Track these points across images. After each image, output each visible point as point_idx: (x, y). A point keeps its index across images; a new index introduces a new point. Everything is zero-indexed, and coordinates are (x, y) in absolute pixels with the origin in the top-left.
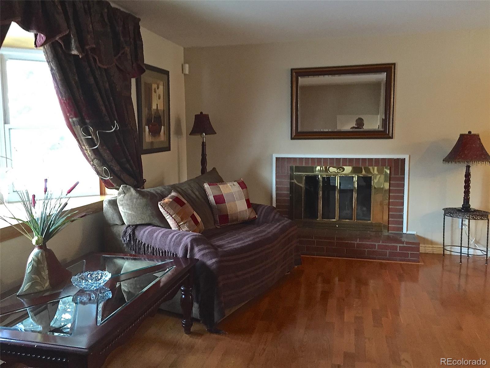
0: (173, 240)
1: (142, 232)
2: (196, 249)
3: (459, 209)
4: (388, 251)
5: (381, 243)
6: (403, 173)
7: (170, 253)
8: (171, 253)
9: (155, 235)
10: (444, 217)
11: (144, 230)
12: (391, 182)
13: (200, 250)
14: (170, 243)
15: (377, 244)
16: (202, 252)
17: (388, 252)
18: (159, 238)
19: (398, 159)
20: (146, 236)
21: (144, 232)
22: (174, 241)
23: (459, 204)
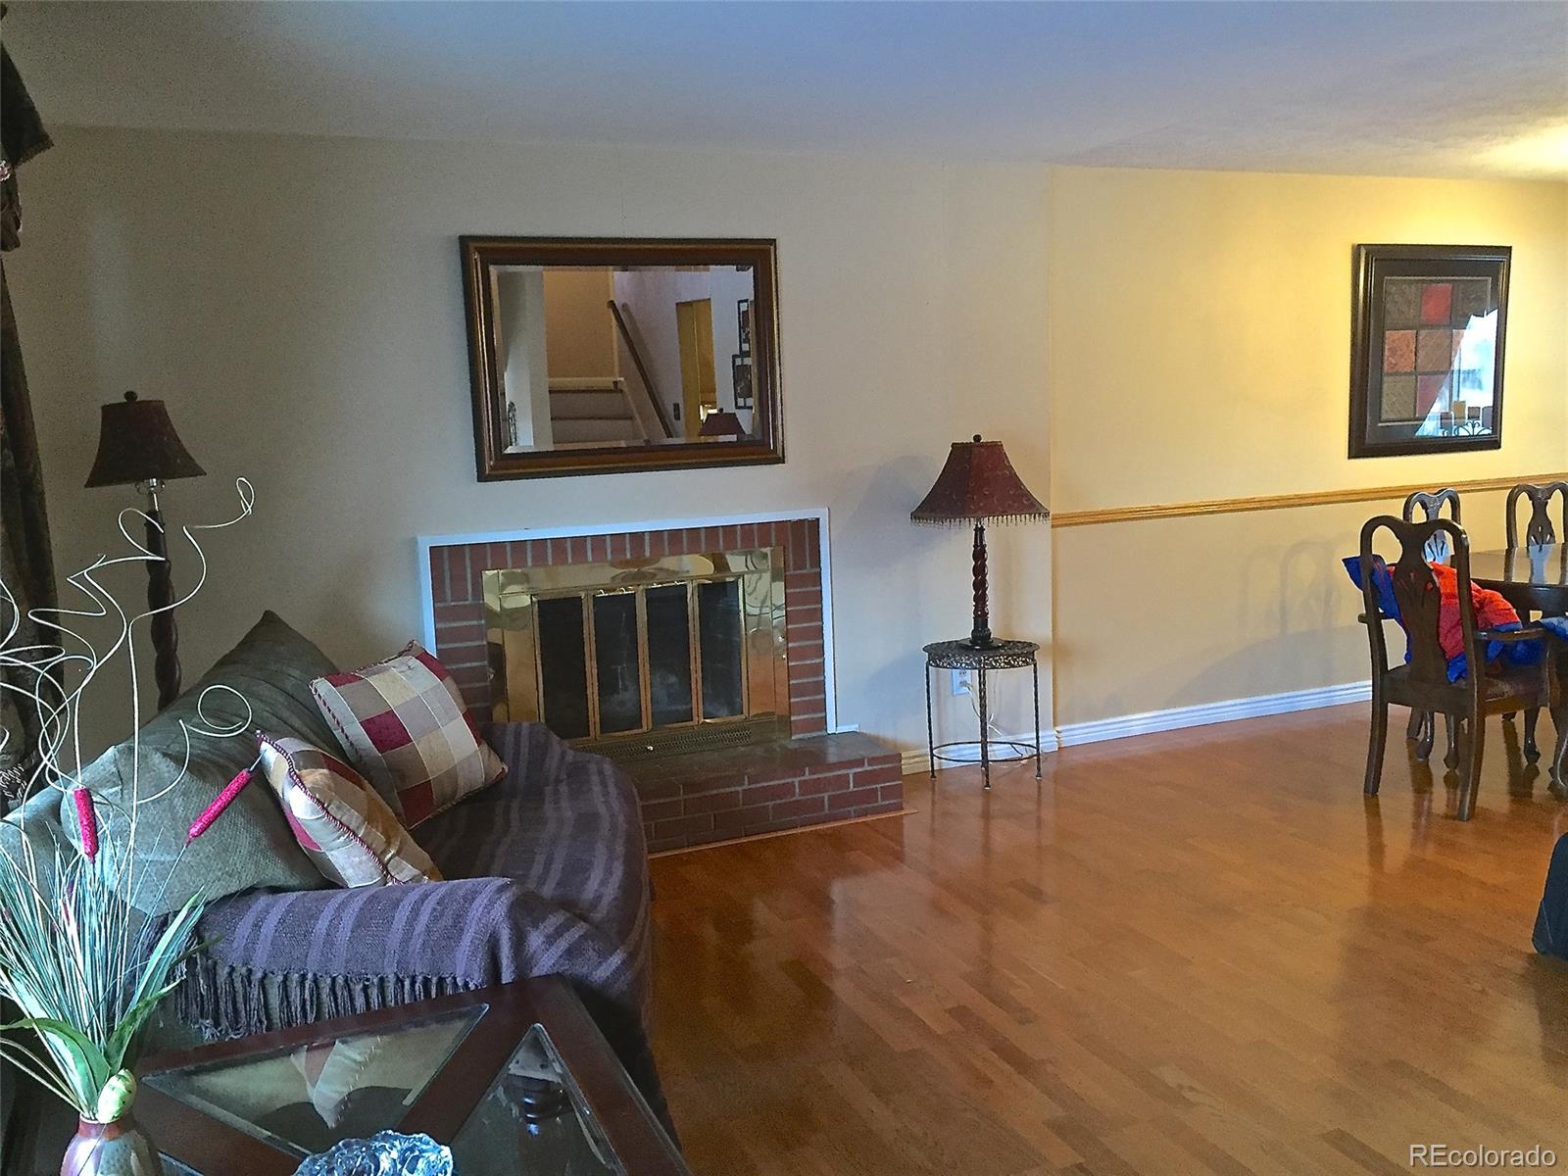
0: (420, 927)
1: (244, 928)
2: (535, 940)
3: (963, 643)
4: (826, 796)
5: (807, 777)
6: (817, 562)
7: (407, 983)
8: (413, 983)
9: (322, 925)
10: (927, 669)
11: (250, 918)
12: (788, 591)
13: (550, 940)
14: (406, 941)
15: (796, 780)
16: (563, 944)
17: (826, 798)
18: (344, 933)
19: (801, 522)
20: (270, 939)
21: (257, 926)
22: (428, 930)
23: (965, 631)
